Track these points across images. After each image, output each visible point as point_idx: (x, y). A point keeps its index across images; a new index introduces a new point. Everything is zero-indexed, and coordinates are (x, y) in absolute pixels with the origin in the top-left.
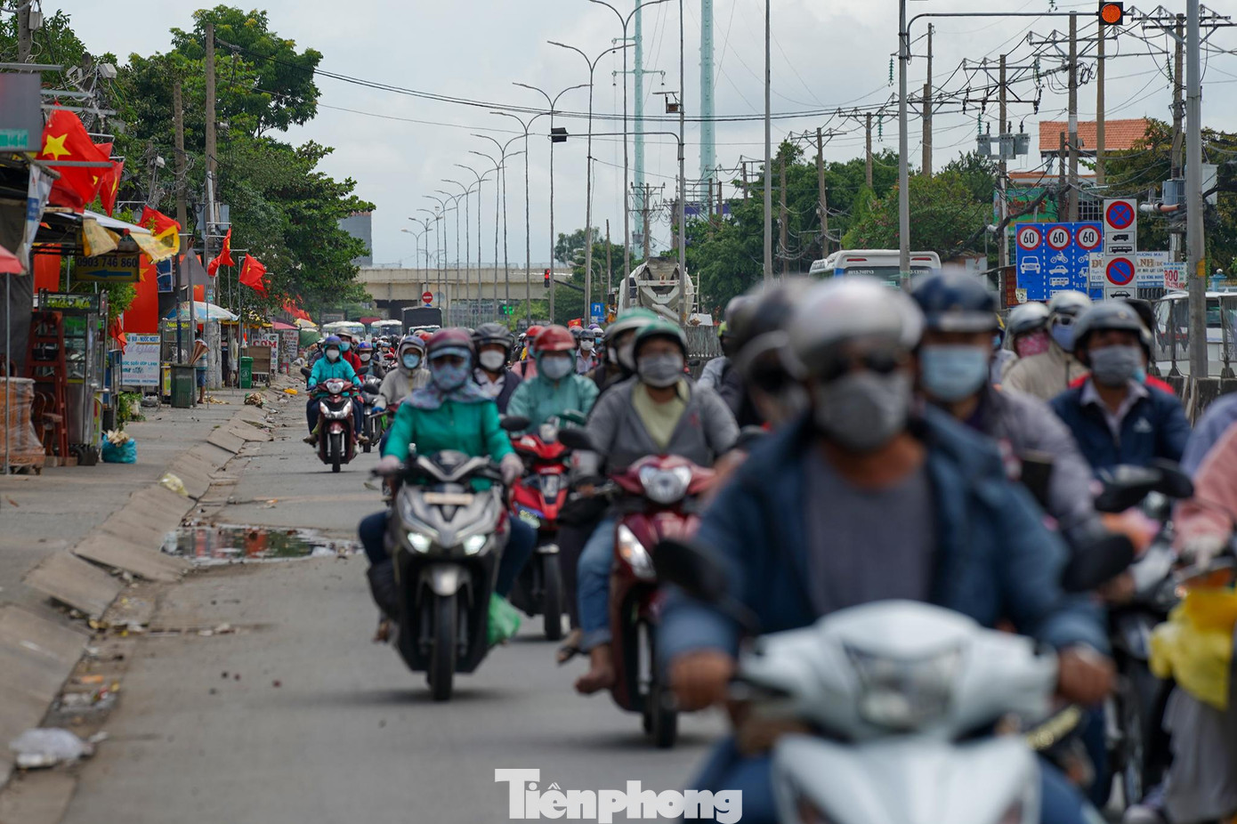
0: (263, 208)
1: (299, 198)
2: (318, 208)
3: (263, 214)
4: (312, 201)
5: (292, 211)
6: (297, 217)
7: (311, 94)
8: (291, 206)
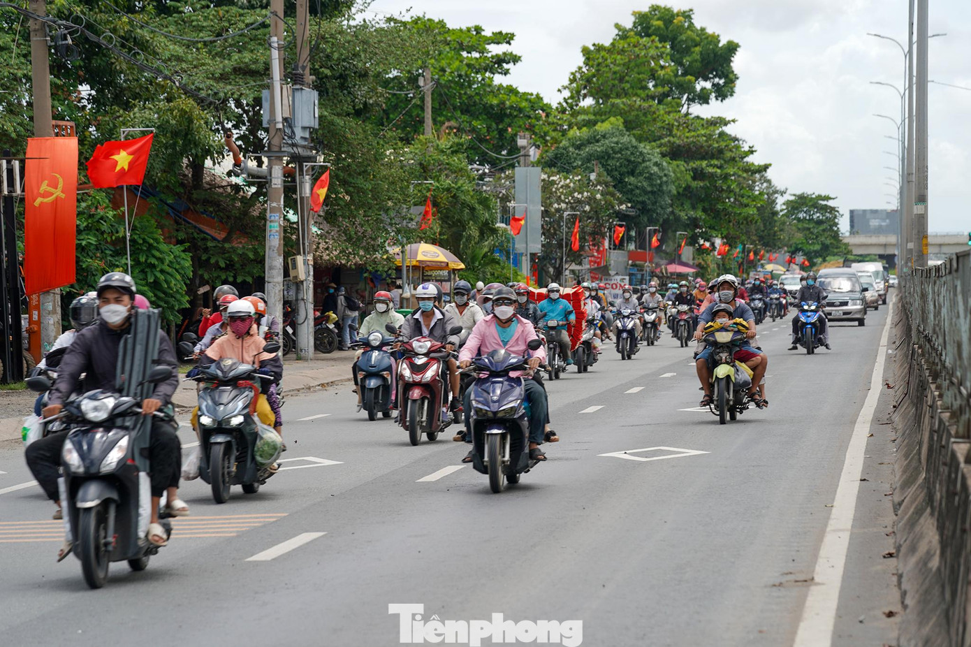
0: (656, 164)
1: (703, 158)
2: (720, 167)
3: (655, 169)
4: (715, 162)
5: (695, 170)
6: (698, 175)
7: (730, 79)
8: (694, 166)
